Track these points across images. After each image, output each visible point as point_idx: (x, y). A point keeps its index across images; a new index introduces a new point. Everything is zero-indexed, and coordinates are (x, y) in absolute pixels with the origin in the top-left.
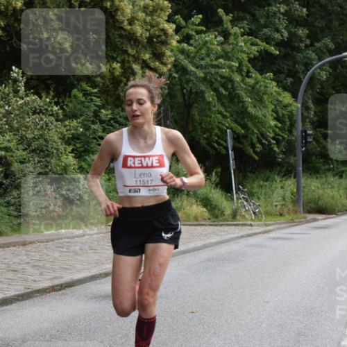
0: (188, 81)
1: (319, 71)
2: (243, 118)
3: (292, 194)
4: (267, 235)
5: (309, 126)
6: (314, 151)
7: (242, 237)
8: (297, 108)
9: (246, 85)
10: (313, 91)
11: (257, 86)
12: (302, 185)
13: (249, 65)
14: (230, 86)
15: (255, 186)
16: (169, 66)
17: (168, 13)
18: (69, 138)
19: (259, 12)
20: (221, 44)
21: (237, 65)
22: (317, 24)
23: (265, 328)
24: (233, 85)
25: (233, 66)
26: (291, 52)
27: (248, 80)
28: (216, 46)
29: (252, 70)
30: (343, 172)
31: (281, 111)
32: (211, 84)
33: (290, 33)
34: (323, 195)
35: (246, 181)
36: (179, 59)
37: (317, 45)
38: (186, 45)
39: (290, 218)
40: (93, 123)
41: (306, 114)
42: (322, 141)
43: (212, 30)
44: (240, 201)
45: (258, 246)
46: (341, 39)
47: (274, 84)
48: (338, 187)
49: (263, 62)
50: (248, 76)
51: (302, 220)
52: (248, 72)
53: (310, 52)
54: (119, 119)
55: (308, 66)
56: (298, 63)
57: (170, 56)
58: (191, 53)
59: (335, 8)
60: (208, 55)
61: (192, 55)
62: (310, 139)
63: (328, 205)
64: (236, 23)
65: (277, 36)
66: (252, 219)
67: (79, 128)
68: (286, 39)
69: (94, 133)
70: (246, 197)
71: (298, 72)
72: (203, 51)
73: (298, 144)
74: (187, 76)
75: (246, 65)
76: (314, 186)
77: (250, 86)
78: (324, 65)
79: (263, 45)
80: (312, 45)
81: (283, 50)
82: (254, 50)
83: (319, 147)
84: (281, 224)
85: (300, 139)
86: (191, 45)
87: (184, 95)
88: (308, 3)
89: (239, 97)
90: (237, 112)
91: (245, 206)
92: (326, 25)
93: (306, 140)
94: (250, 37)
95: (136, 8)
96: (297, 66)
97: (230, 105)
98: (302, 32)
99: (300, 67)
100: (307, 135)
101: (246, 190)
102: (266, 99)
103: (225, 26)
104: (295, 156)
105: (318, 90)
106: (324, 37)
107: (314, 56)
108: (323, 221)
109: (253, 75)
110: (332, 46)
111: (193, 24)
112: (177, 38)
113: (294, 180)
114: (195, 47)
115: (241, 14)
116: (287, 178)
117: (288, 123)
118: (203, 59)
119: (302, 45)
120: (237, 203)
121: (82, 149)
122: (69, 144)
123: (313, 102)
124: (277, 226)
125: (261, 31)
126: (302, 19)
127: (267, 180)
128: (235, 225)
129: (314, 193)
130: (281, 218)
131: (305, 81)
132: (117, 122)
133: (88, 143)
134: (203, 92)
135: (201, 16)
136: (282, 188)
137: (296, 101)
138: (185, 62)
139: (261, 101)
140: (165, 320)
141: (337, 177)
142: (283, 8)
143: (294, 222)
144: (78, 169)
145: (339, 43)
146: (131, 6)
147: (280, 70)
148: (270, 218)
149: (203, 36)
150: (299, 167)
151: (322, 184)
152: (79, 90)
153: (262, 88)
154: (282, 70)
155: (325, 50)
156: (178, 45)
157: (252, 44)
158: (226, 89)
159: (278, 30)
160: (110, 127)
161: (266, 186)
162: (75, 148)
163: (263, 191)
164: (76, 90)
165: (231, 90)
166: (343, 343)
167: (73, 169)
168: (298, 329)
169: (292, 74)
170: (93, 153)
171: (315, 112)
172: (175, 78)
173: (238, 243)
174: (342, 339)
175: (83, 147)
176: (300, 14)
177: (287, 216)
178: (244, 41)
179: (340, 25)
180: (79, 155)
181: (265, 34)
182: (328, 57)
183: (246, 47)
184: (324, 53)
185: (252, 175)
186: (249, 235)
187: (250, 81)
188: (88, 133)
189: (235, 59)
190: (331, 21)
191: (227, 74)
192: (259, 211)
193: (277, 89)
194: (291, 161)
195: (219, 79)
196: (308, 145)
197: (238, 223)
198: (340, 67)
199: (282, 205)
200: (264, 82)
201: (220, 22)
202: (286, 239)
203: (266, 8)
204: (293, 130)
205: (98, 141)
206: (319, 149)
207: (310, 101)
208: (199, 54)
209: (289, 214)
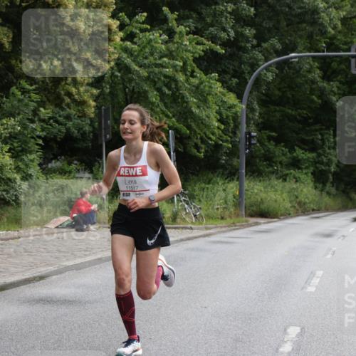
0: (131, 80)
1: (265, 71)
2: (186, 119)
3: (234, 198)
4: (207, 238)
5: (253, 128)
6: (258, 153)
7: (182, 240)
8: (242, 109)
9: (189, 84)
10: (258, 92)
11: (202, 87)
12: (245, 188)
13: (194, 65)
14: (173, 86)
15: (196, 188)
16: (112, 63)
17: (111, 10)
18: (5, 137)
19: (205, 11)
20: (166, 42)
21: (181, 64)
22: (264, 25)
23: (202, 333)
24: (176, 85)
25: (177, 65)
26: (237, 52)
27: (192, 80)
28: (160, 45)
29: (197, 70)
30: (287, 175)
31: (224, 113)
32: (155, 83)
33: (236, 32)
34: (266, 199)
35: (188, 183)
36: (122, 57)
37: (265, 45)
38: (129, 43)
39: (232, 221)
40: (32, 121)
41: (251, 116)
42: (266, 143)
43: (156, 28)
44: (181, 203)
45: (197, 249)
46: (289, 40)
47: (219, 84)
48: (281, 191)
49: (208, 62)
50: (193, 76)
51: (244, 223)
52: (193, 72)
53: (257, 53)
54: (59, 118)
55: (254, 66)
56: (244, 63)
57: (113, 53)
58: (135, 51)
59: (283, 8)
60: (152, 54)
61: (136, 53)
62: (254, 141)
63: (271, 209)
64: (182, 22)
65: (224, 35)
66: (192, 222)
67: (16, 127)
68: (232, 39)
69: (33, 132)
70: (187, 199)
71: (244, 73)
72: (147, 50)
73: (242, 146)
74: (130, 76)
75: (191, 65)
76: (257, 189)
77: (194, 86)
78: (270, 65)
79: (208, 44)
80: (259, 45)
81: (229, 50)
82: (200, 50)
83: (264, 149)
84: (221, 227)
85: (243, 141)
86: (135, 43)
87: (126, 94)
88: (256, 3)
89: (183, 97)
90: (180, 113)
91: (185, 209)
92: (273, 26)
93: (250, 142)
94: (195, 36)
95: (80, 4)
96: (243, 66)
97: (174, 105)
98: (249, 32)
99: (245, 68)
100: (251, 137)
101: (187, 192)
102: (210, 99)
103: (170, 25)
104: (238, 158)
105: (264, 91)
106: (271, 38)
107: (260, 56)
108: (264, 225)
109: (198, 75)
110: (279, 46)
111: (137, 22)
112: (121, 34)
113: (237, 183)
114: (139, 46)
115: (187, 12)
116: (230, 181)
117: (232, 125)
118: (146, 58)
119: (249, 45)
120: (178, 206)
121: (20, 148)
122: (6, 144)
123: (258, 103)
124: (218, 229)
125: (208, 30)
126: (249, 18)
127: (209, 183)
128: (175, 228)
129: (257, 197)
130: (222, 221)
131: (250, 82)
132: (56, 121)
133: (25, 142)
134: (146, 92)
135: (145, 14)
136: (224, 191)
137: (241, 102)
138: (128, 61)
139: (205, 101)
140: (99, 324)
141: (281, 180)
142: (230, 7)
143: (236, 226)
144: (15, 169)
145: (287, 44)
146: (74, 2)
147: (225, 71)
148: (211, 221)
149: (147, 34)
150: (242, 169)
151: (265, 188)
152: (17, 88)
153: (207, 88)
154: (227, 70)
155: (272, 51)
156: (122, 43)
157: (198, 43)
158: (169, 89)
159: (224, 30)
160: (49, 127)
161: (208, 188)
162: (12, 147)
163: (205, 193)
164: (14, 87)
165: (175, 90)
166: (281, 350)
167: (10, 169)
168: (236, 335)
169: (238, 74)
170: (31, 153)
171: (260, 114)
172: (117, 76)
173: (177, 246)
174: (280, 346)
175: (21, 146)
176: (248, 14)
177: (228, 219)
178: (189, 40)
179: (287, 26)
180: (16, 154)
181: (210, 33)
182: (275, 58)
183: (191, 46)
184: (271, 54)
185: (194, 177)
186: (189, 239)
187: (195, 81)
188: (26, 132)
189: (179, 58)
190: (278, 22)
191: (171, 74)
192: (200, 214)
193: (222, 90)
194: (235, 163)
195: (162, 78)
196: (252, 146)
197: (178, 226)
198: (286, 68)
199: (224, 208)
200: (209, 82)
201: (165, 20)
202: (227, 243)
203: (213, 7)
204: (237, 132)
205: (36, 140)
206: (263, 151)
207: (255, 103)
208: (142, 53)
209: (230, 217)
